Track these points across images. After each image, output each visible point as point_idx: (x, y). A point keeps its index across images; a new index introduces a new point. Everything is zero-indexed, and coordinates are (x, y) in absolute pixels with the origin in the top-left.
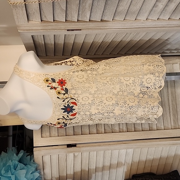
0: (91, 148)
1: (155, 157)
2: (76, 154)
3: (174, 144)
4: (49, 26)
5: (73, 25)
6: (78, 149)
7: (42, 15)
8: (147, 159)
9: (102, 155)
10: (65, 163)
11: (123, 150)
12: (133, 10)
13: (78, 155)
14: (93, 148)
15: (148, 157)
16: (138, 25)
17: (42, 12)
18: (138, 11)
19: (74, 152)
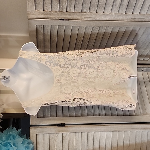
0: (77, 128)
1: (131, 142)
2: (64, 135)
3: (145, 129)
4: (48, 14)
5: (63, 15)
6: (66, 128)
7: (44, 5)
8: (124, 144)
9: (86, 137)
10: (55, 144)
11: (104, 133)
12: (102, 4)
13: (66, 136)
14: (78, 128)
15: (125, 142)
16: (106, 17)
17: (44, 3)
18: (105, 4)
19: (63, 132)
